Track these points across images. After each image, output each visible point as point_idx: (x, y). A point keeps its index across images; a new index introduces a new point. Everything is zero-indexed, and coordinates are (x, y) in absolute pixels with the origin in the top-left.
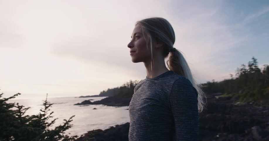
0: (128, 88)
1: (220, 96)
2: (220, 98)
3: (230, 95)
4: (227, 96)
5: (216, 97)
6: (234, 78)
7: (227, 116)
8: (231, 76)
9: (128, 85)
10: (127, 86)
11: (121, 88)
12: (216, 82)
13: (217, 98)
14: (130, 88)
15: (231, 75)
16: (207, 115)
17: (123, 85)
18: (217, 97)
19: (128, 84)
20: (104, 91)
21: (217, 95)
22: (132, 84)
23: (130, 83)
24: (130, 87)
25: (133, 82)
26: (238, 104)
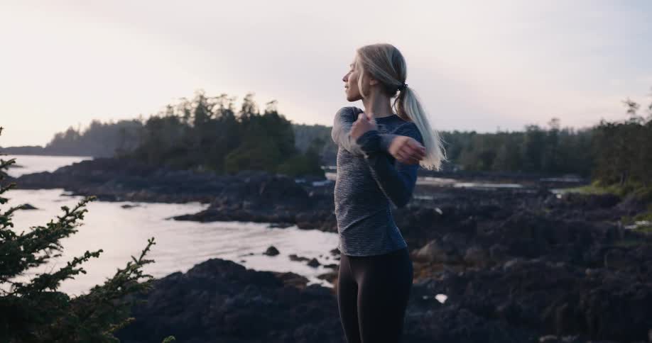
0: (186, 126)
1: (573, 191)
2: (570, 196)
3: (616, 189)
4: (601, 191)
5: (555, 191)
6: (642, 119)
7: (588, 271)
8: (628, 108)
9: (187, 112)
10: (182, 114)
11: (155, 122)
12: (565, 132)
13: (559, 197)
14: (192, 125)
15: (632, 105)
16: (509, 264)
17: (165, 110)
18: (559, 194)
19: (188, 107)
20: (71, 132)
21: (560, 185)
22: (202, 109)
23: (195, 105)
24: (195, 122)
25: (209, 101)
26: (640, 228)
